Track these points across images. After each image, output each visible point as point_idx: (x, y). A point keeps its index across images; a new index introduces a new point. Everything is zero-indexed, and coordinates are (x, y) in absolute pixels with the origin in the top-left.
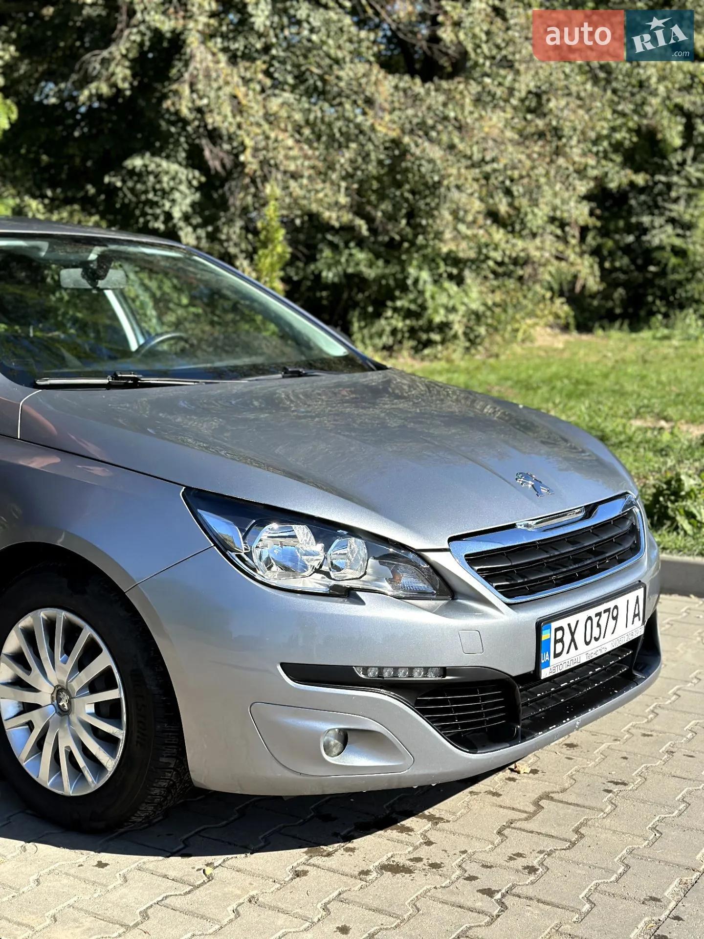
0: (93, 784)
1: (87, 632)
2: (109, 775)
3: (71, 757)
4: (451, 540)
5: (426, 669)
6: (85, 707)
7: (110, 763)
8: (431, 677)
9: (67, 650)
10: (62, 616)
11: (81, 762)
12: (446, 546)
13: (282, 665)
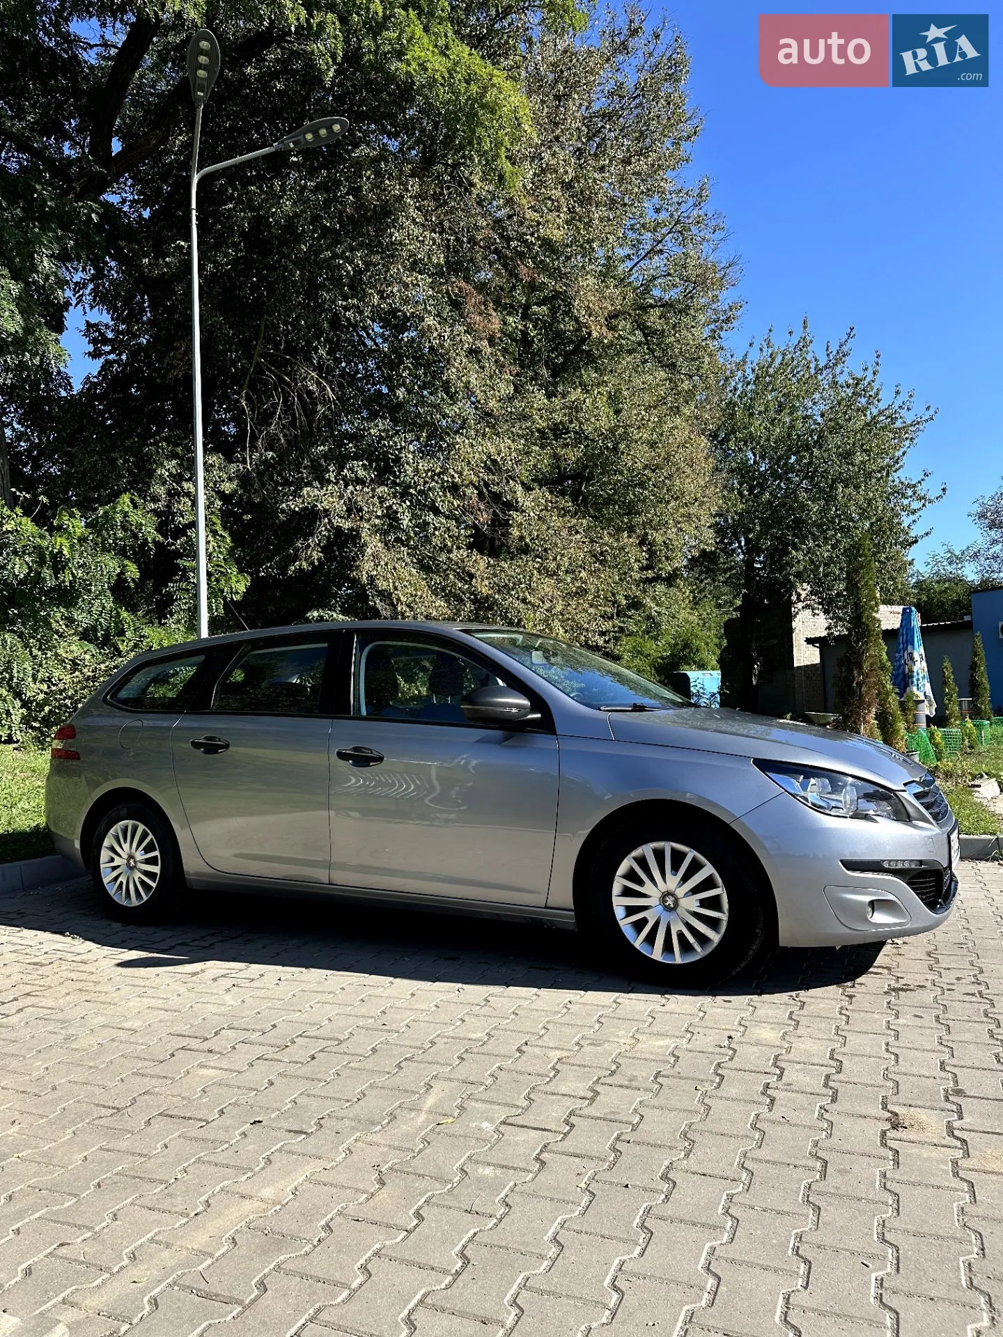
0: (700, 952)
1: (691, 854)
2: (715, 945)
3: (681, 936)
4: (905, 785)
5: (911, 861)
6: (692, 903)
7: (715, 937)
8: (913, 866)
9: (675, 869)
10: (667, 846)
11: (691, 939)
12: (904, 788)
13: (841, 861)
